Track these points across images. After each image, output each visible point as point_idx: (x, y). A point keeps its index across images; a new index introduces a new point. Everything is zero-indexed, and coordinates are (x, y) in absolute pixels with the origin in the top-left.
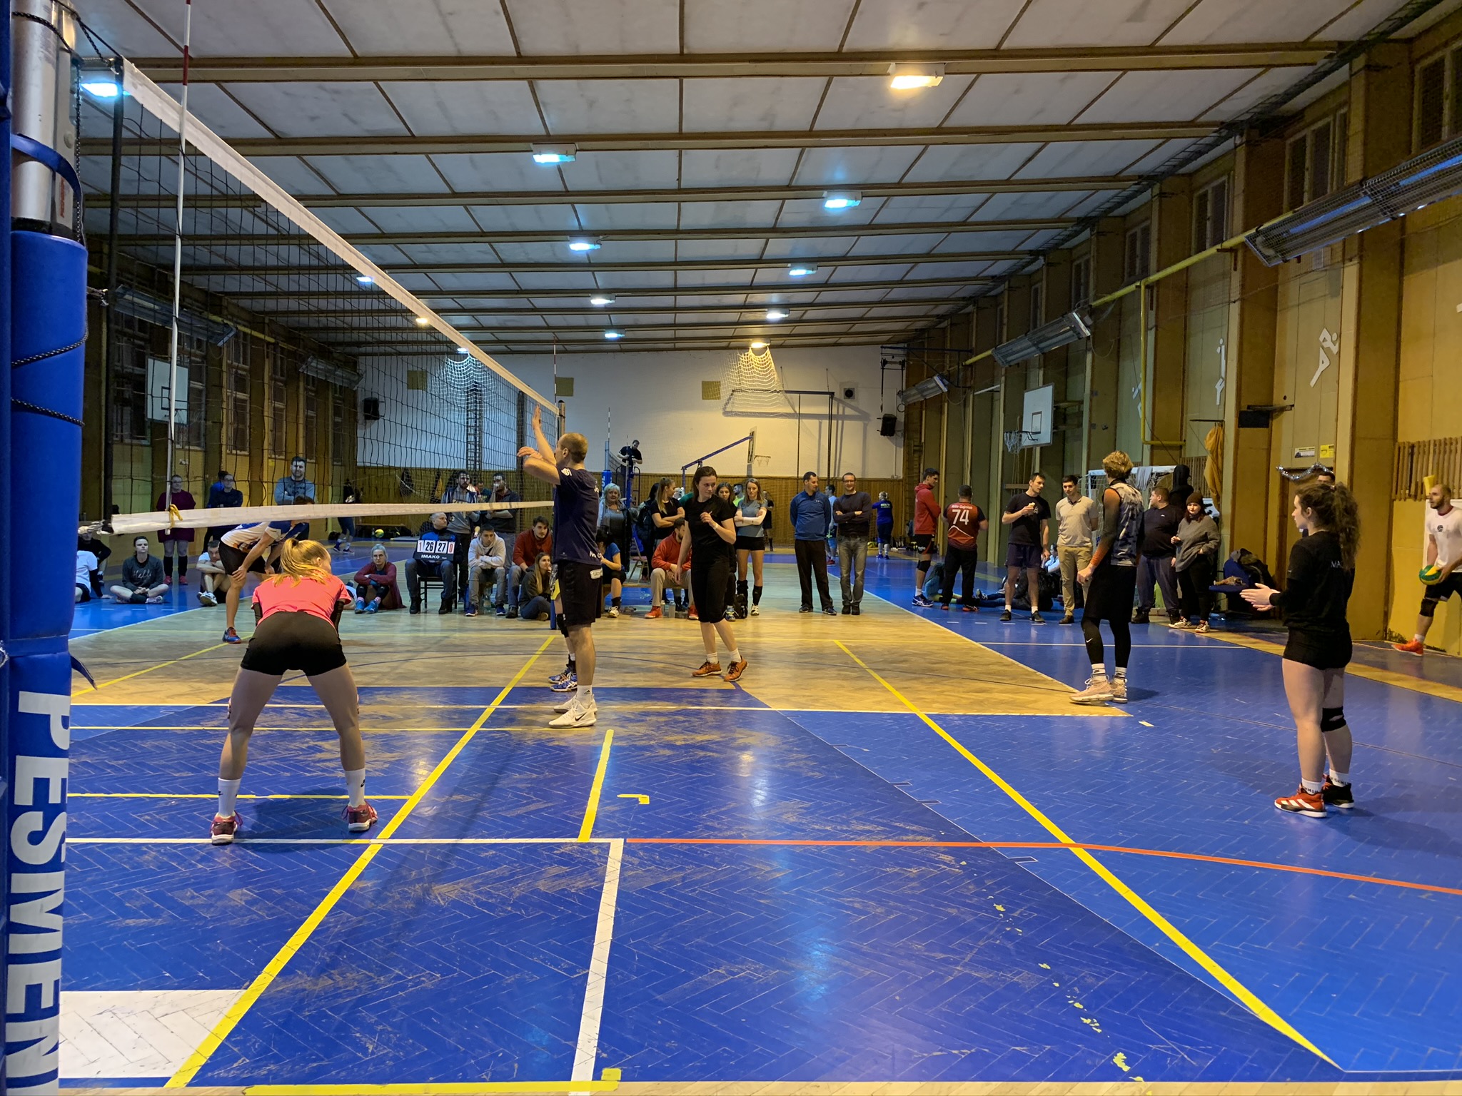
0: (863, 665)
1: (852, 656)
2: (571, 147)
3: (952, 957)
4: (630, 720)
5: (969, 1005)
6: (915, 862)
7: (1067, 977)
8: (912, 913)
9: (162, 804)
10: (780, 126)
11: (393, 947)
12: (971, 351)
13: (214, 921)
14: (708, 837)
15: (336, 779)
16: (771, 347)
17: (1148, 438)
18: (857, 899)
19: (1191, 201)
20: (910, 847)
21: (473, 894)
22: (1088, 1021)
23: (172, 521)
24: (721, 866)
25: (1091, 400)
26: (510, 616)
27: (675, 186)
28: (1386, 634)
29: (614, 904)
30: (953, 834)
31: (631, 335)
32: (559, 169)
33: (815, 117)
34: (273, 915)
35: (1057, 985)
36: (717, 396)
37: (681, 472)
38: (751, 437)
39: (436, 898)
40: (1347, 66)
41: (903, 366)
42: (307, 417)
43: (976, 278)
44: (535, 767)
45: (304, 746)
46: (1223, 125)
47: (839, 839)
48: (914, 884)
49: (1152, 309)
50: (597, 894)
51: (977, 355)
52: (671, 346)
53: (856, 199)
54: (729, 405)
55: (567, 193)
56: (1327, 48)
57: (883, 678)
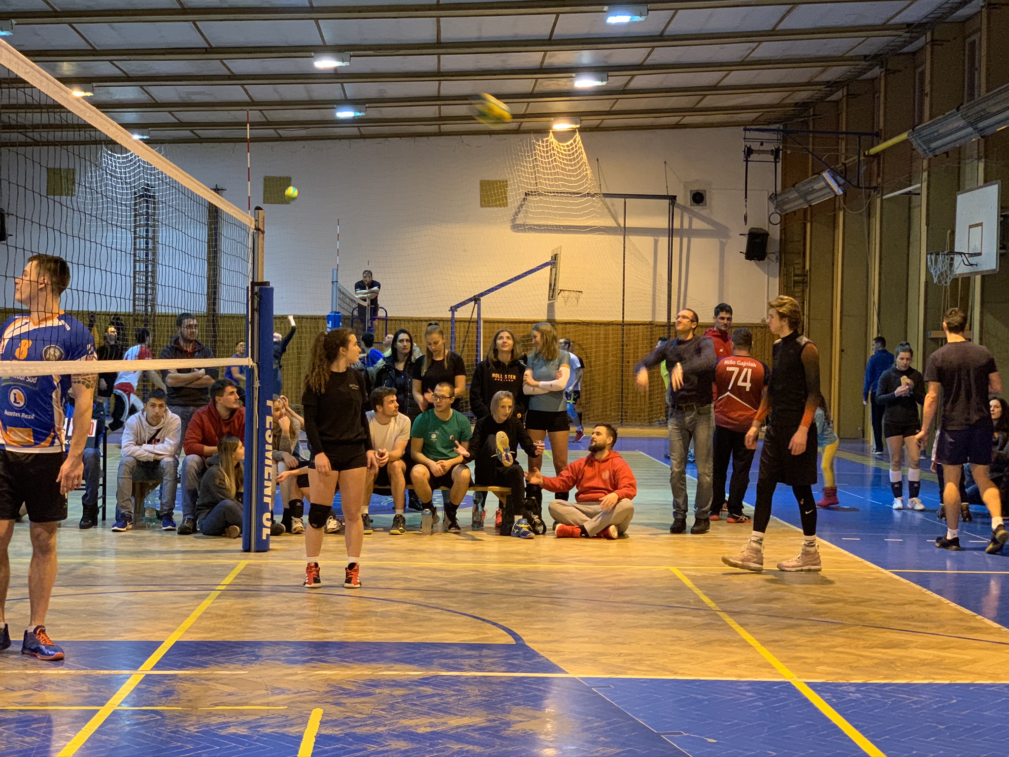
0: (712, 605)
1: (698, 592)
4: (349, 694)
12: (877, 135)
16: (581, 130)
26: (184, 532)
31: (374, 113)
36: (502, 201)
38: (554, 262)
41: (776, 156)
43: (884, 27)
51: (885, 140)
52: (434, 128)
54: (521, 215)
57: (742, 625)
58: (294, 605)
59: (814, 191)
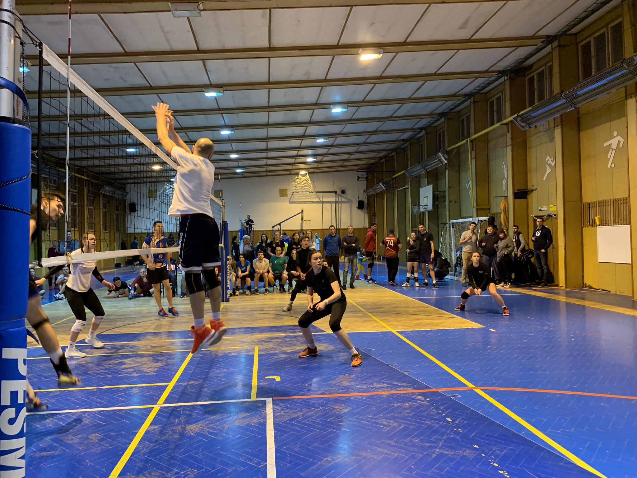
0: (363, 310)
1: (358, 306)
2: (222, 89)
3: (433, 445)
4: (265, 342)
5: (446, 468)
6: (406, 400)
7: (487, 451)
8: (410, 425)
9: (52, 394)
10: (312, 77)
11: (172, 458)
12: (395, 172)
13: (84, 451)
14: (310, 395)
15: (133, 377)
16: (308, 173)
17: (475, 205)
18: (384, 420)
19: (487, 105)
20: (403, 393)
21: (206, 429)
22: (502, 472)
23: (68, 260)
24: (319, 408)
25: (449, 190)
27: (267, 105)
28: (584, 285)
29: (273, 429)
30: (420, 386)
31: (248, 170)
32: (216, 99)
33: (327, 73)
34: (112, 446)
35: (483, 455)
36: (286, 195)
37: (272, 229)
38: (302, 212)
39: (189, 432)
40: (550, 45)
41: (366, 179)
42: (103, 212)
43: (396, 141)
44: (225, 366)
45: (117, 362)
46: (499, 72)
47: (370, 392)
48: (408, 411)
49: (473, 150)
50: (264, 425)
51: (397, 173)
52: (265, 174)
53: (345, 108)
54: (292, 199)
55: (219, 109)
56: (542, 38)
57: (374, 316)
58: (241, 317)
59: (377, 189)
